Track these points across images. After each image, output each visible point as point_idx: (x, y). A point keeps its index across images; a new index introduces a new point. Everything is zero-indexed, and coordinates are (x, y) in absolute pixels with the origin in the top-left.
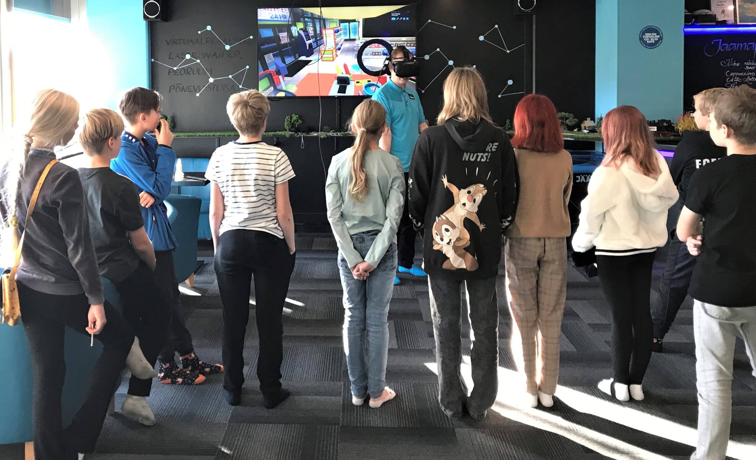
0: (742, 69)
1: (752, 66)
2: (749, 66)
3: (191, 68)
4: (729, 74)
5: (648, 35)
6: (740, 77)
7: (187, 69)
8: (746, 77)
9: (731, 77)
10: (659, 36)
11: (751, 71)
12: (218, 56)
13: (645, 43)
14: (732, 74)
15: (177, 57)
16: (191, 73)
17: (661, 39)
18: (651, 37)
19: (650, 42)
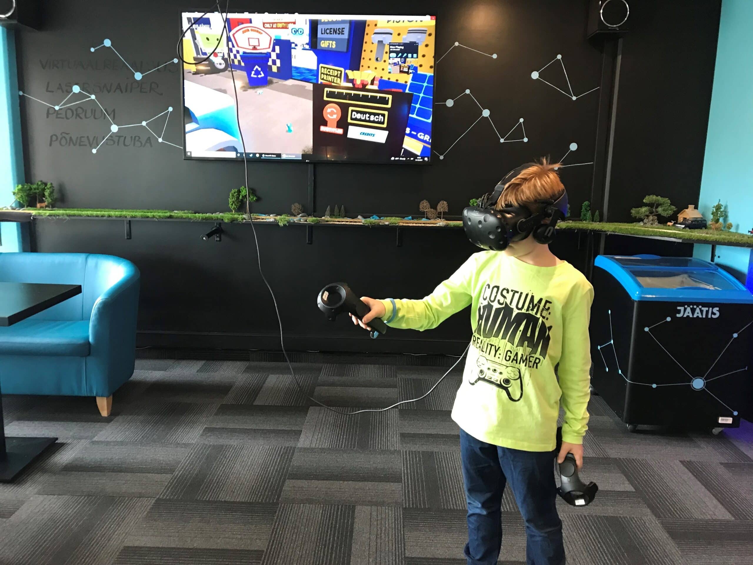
3: (81, 108)
7: (76, 110)
12: (124, 91)
15: (58, 89)
16: (82, 116)
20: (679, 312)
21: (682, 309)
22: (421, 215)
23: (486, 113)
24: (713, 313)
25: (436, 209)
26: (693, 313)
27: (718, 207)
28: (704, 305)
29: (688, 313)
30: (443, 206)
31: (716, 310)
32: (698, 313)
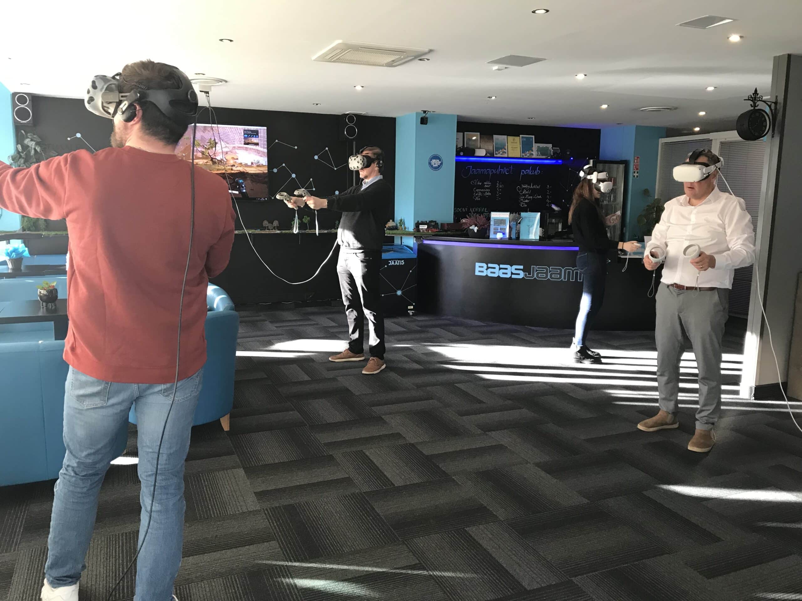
0: (482, 187)
1: (488, 185)
2: (487, 185)
4: (475, 190)
5: (434, 161)
6: (481, 192)
8: (485, 192)
9: (476, 192)
10: (440, 162)
11: (487, 188)
13: (432, 166)
14: (477, 190)
17: (442, 164)
18: (435, 163)
19: (435, 166)
20: (389, 263)
21: (390, 261)
22: (264, 228)
23: (294, 176)
24: (402, 263)
25: (272, 223)
26: (395, 263)
27: (401, 220)
28: (399, 259)
29: (393, 263)
30: (276, 223)
31: (403, 261)
32: (396, 263)
